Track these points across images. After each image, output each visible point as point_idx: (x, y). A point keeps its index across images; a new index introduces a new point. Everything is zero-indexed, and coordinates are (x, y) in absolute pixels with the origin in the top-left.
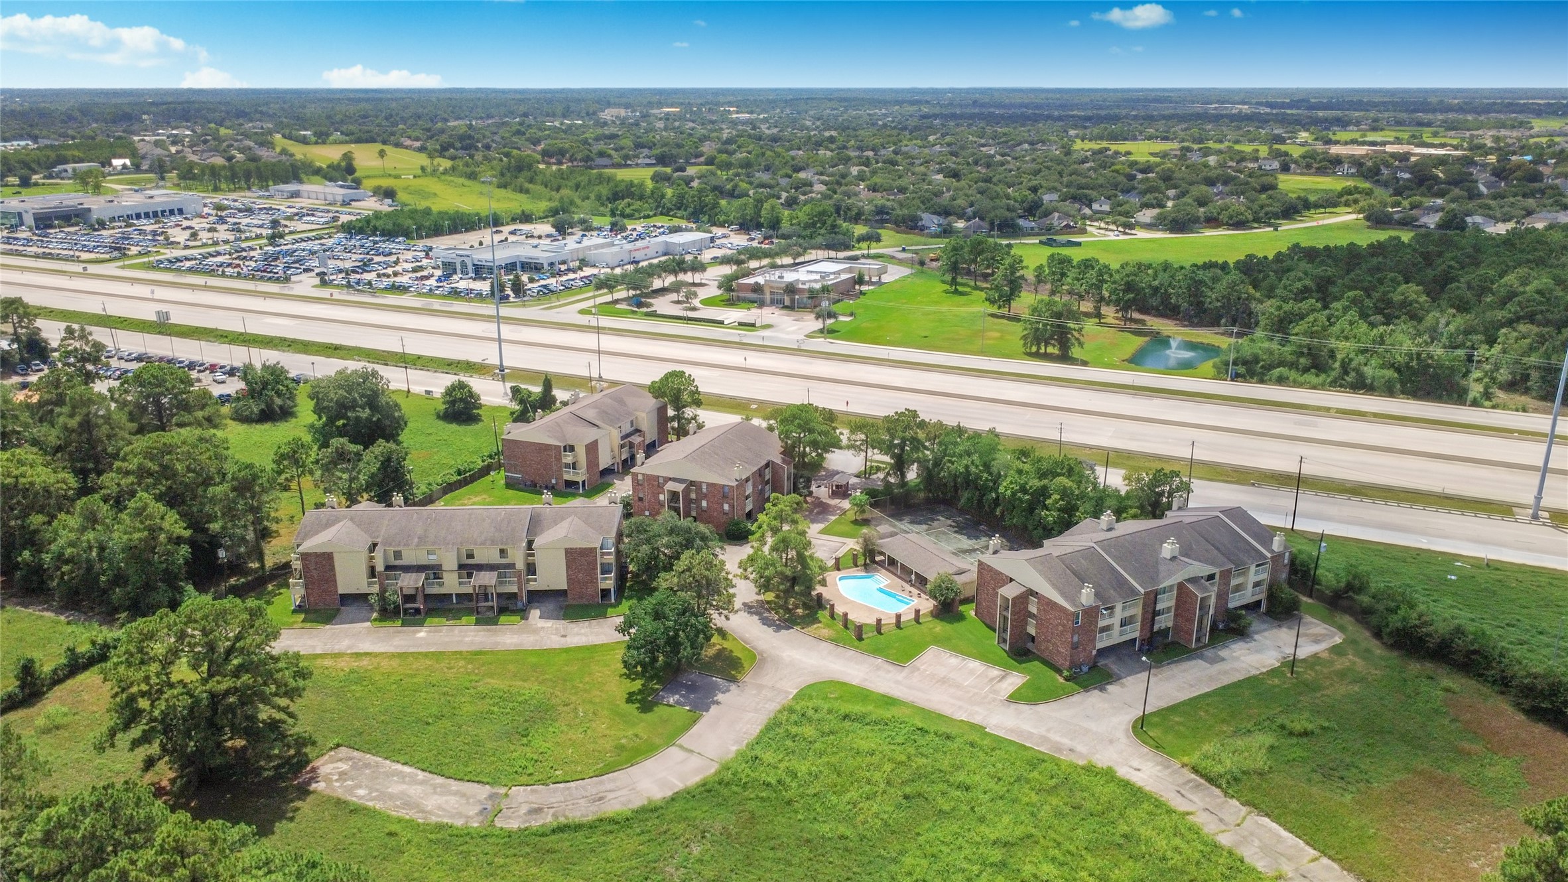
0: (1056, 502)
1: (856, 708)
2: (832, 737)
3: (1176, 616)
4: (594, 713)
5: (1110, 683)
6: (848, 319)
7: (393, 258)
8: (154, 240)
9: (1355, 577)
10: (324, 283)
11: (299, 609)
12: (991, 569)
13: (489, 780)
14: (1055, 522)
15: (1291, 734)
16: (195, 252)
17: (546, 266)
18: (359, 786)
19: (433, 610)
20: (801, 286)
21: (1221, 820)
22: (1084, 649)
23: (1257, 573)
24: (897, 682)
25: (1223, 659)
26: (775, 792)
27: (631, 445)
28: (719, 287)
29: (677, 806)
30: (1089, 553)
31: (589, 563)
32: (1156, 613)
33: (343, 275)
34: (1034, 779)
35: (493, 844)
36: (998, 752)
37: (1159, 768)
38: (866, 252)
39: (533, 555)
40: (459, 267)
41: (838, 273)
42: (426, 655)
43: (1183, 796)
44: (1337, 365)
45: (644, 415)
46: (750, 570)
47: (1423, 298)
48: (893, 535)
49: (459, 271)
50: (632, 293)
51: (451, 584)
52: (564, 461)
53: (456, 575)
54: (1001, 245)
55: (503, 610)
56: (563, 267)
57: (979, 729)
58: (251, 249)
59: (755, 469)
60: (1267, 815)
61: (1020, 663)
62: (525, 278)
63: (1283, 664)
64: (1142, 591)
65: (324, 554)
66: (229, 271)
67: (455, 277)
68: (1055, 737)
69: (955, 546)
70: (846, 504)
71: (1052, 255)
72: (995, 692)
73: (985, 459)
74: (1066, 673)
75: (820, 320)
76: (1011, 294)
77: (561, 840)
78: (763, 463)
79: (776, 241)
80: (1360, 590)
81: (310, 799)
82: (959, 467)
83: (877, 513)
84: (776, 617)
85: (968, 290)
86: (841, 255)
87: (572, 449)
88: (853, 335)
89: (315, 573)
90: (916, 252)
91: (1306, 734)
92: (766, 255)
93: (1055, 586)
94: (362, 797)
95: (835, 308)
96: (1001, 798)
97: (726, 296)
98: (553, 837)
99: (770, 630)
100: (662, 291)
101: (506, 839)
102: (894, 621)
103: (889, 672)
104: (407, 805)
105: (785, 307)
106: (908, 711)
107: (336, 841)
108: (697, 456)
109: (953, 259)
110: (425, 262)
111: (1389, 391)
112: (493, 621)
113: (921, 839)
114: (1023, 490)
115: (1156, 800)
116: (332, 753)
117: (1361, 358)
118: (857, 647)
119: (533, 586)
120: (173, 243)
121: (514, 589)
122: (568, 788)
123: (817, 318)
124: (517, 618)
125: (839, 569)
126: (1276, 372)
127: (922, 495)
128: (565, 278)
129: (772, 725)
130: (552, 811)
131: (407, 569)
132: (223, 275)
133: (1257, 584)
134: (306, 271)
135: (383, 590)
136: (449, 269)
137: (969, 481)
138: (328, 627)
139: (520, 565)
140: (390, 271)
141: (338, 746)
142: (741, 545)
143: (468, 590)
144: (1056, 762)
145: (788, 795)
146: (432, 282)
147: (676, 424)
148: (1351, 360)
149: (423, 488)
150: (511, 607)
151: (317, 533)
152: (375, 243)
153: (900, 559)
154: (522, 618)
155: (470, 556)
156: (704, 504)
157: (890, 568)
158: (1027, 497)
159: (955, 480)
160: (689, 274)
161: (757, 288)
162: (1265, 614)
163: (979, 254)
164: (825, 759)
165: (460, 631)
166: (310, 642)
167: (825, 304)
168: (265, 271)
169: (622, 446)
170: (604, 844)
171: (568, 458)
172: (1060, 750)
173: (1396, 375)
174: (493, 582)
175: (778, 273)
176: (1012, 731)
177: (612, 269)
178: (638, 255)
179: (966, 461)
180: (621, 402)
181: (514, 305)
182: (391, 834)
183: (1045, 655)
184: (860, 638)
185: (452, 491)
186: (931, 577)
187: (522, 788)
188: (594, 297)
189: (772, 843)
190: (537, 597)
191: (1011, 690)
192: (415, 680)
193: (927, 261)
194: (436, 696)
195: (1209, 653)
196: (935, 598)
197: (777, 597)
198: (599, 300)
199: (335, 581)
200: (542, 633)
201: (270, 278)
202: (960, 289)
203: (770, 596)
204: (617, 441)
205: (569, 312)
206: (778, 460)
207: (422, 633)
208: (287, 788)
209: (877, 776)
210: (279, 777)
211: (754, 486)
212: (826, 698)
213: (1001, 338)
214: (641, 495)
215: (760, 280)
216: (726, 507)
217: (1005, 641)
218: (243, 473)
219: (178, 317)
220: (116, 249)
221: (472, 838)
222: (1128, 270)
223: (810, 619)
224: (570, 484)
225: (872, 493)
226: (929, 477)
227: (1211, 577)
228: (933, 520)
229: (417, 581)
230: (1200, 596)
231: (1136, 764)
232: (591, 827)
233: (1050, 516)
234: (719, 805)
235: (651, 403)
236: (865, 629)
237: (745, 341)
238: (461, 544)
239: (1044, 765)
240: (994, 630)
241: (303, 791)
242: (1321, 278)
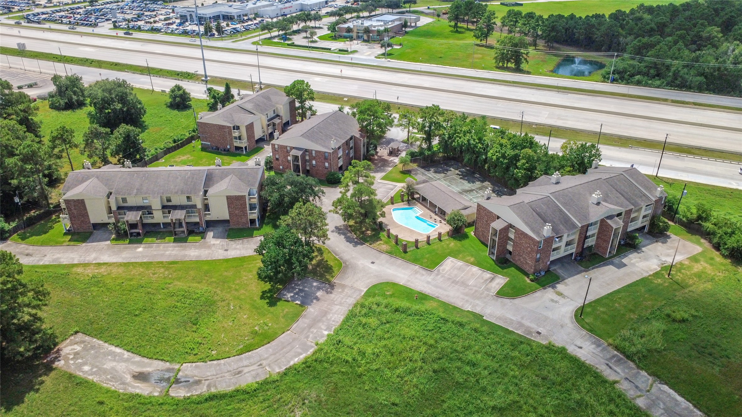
0: (524, 164)
1: (404, 304)
2: (388, 325)
3: (597, 238)
4: (240, 308)
5: (558, 283)
6: (398, 47)
7: (154, 13)
8: (28, 3)
9: (704, 212)
10: (115, 27)
11: (68, 233)
12: (485, 209)
13: (168, 359)
14: (522, 176)
15: (674, 320)
16: (48, 10)
17: (236, 17)
18: (85, 364)
19: (147, 232)
20: (373, 29)
21: (637, 387)
22: (543, 262)
23: (646, 210)
24: (428, 283)
25: (625, 265)
26: (351, 367)
27: (274, 125)
28: (329, 29)
29: (287, 379)
30: (547, 201)
31: (241, 205)
32: (586, 237)
33: (127, 22)
34: (515, 357)
35: (166, 410)
36: (492, 336)
37: (593, 346)
38: (408, 9)
39: (207, 199)
40: (189, 18)
41: (393, 21)
42: (141, 264)
43: (611, 368)
44: (671, 74)
45: (282, 106)
46: (339, 208)
47: (720, 35)
48: (424, 182)
49: (189, 20)
50: (281, 32)
51: (158, 217)
52: (234, 135)
53: (161, 212)
54: (482, 5)
55: (191, 233)
56: (246, 18)
57: (478, 317)
58: (79, 8)
59: (344, 141)
60: (666, 383)
61: (503, 268)
62: (224, 24)
63: (663, 269)
64: (580, 225)
65: (78, 200)
66: (65, 20)
67: (187, 24)
68: (527, 323)
69: (461, 188)
70: (396, 160)
71: (510, 11)
72: (488, 290)
73: (480, 135)
74: (531, 277)
75: (384, 48)
76: (488, 33)
77: (211, 407)
78: (349, 137)
79: (360, 3)
80: (706, 219)
81: (53, 374)
82: (464, 140)
83: (414, 166)
84: (355, 236)
85: (463, 30)
86: (395, 11)
87: (238, 128)
88: (401, 57)
89: (75, 212)
90: (435, 10)
91: (683, 321)
92: (355, 11)
93: (527, 224)
94: (86, 372)
95: (392, 41)
96: (495, 372)
97: (333, 34)
98: (206, 405)
99: (351, 245)
100: (297, 32)
101: (175, 407)
102: (426, 239)
103: (423, 275)
104: (114, 378)
105: (365, 41)
106: (435, 304)
107: (63, 409)
108: (309, 135)
109: (456, 13)
110: (172, 15)
111: (700, 89)
112: (184, 240)
113: (445, 406)
114: (504, 156)
115: (595, 373)
116: (73, 338)
117: (685, 70)
118: (403, 258)
119: (208, 218)
120: (38, 5)
121: (197, 220)
122: (219, 365)
123: (382, 47)
124: (198, 238)
125: (393, 203)
126: (637, 77)
127: (441, 155)
128: (246, 24)
129: (351, 316)
130: (207, 382)
131: (131, 209)
132: (62, 23)
133: (644, 217)
134: (107, 20)
135: (118, 221)
136: (184, 19)
137: (470, 149)
138: (84, 244)
139: (200, 206)
140: (152, 20)
141: (76, 332)
142: (336, 187)
143: (168, 220)
144: (529, 342)
145: (360, 370)
146: (174, 26)
147: (300, 111)
148: (679, 71)
149: (153, 151)
150: (196, 230)
151: (76, 186)
152: (146, 4)
153: (429, 198)
154: (202, 238)
155: (169, 200)
156: (314, 162)
157: (423, 203)
158: (506, 161)
159: (461, 148)
160: (313, 22)
161: (349, 30)
162: (648, 233)
163: (470, 10)
164: (383, 342)
165: (164, 247)
166: (72, 255)
167: (386, 39)
168: (85, 20)
169: (268, 125)
170: (239, 410)
171: (236, 134)
172: (530, 333)
173: (705, 80)
174: (183, 217)
175: (360, 21)
176: (500, 318)
177: (272, 19)
178: (287, 11)
179: (468, 136)
180: (268, 99)
181: (217, 39)
182: (101, 403)
183: (518, 263)
184: (405, 252)
185: (170, 152)
186: (449, 211)
187: (189, 364)
188: (259, 35)
189: (348, 409)
190: (211, 224)
191: (498, 288)
192: (132, 283)
193: (441, 14)
194: (144, 295)
195: (616, 260)
196: (451, 225)
197: (356, 223)
198: (263, 37)
199: (88, 216)
200: (213, 248)
201: (87, 24)
202: (459, 30)
203: (352, 222)
204: (265, 123)
205: (246, 44)
206: (358, 136)
207: (140, 249)
208: (38, 365)
209: (416, 356)
210: (35, 356)
211: (343, 151)
212: (384, 296)
213: (482, 58)
214: (277, 157)
215: (350, 25)
216: (327, 164)
217: (493, 253)
218: (26, 150)
219: (31, 46)
220: (6, 8)
221: (153, 405)
222: (552, 20)
223: (375, 238)
224: (238, 148)
225: (412, 155)
226: (445, 145)
227: (619, 215)
228: (447, 170)
229: (136, 216)
230: (614, 228)
231: (579, 344)
232: (231, 397)
233: (519, 173)
234: (315, 378)
235: (286, 99)
236: (409, 245)
237: (341, 60)
238: (163, 193)
239: (522, 346)
240: (487, 246)
241: (49, 368)
242: (660, 23)
